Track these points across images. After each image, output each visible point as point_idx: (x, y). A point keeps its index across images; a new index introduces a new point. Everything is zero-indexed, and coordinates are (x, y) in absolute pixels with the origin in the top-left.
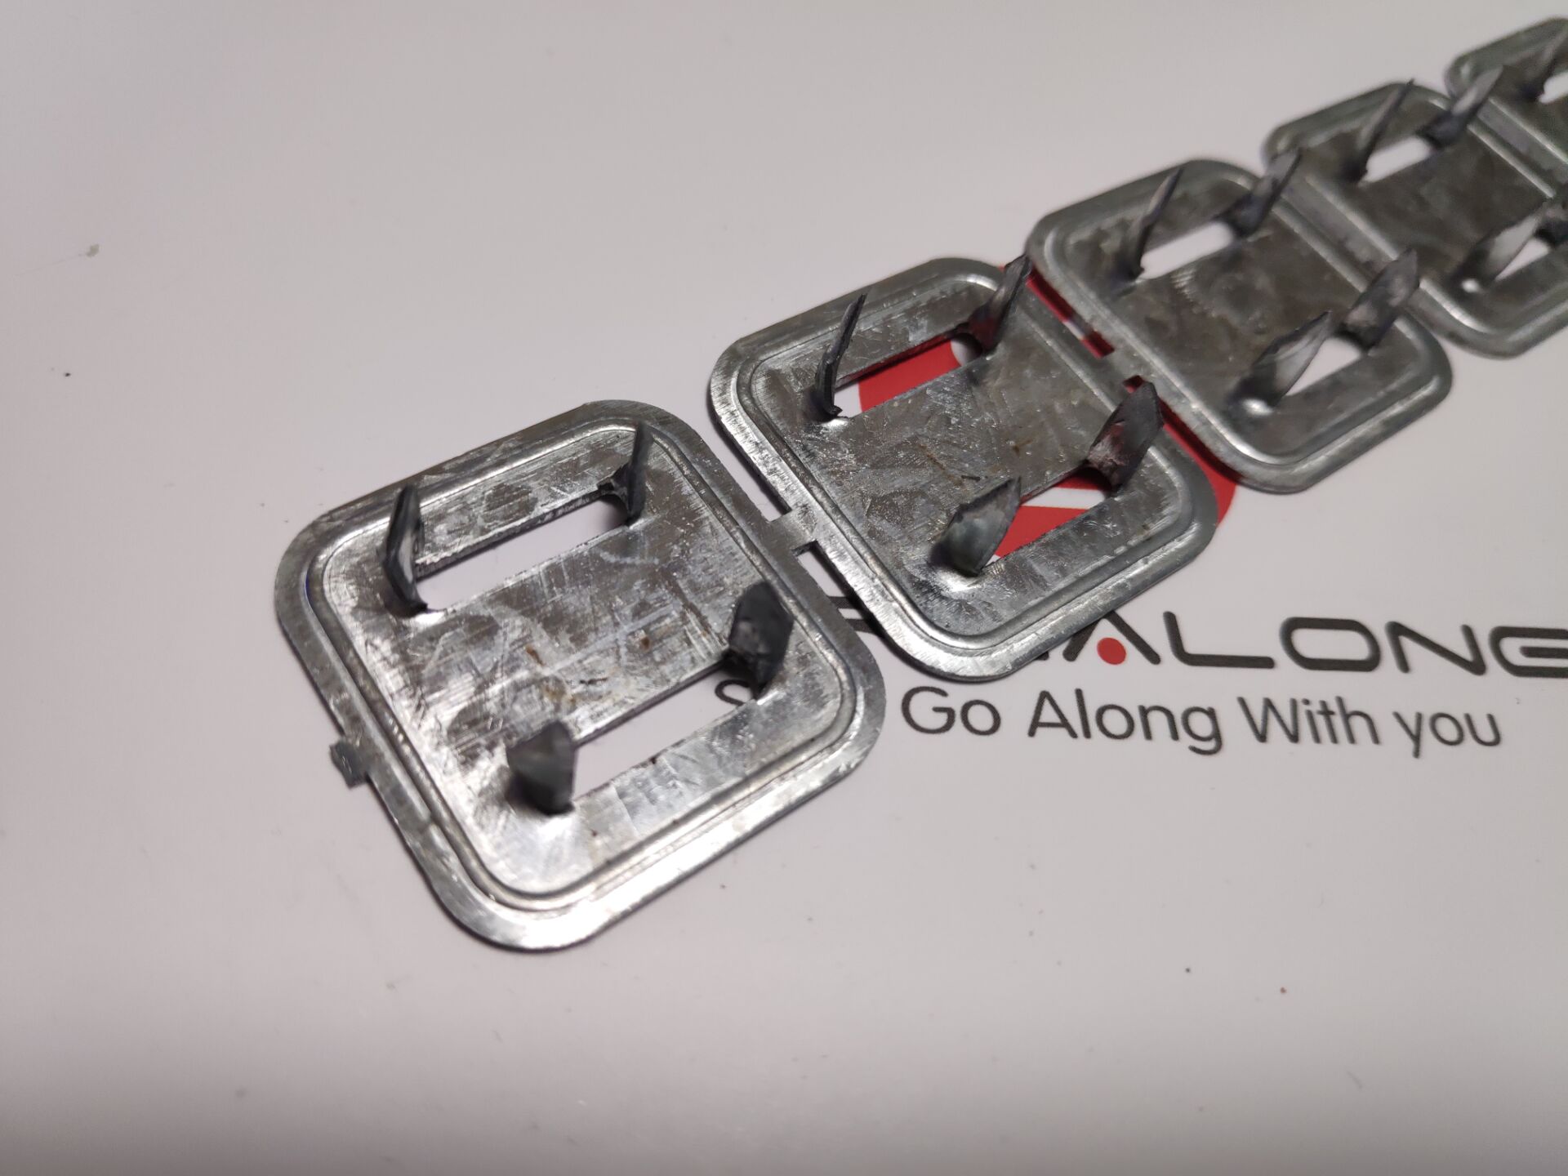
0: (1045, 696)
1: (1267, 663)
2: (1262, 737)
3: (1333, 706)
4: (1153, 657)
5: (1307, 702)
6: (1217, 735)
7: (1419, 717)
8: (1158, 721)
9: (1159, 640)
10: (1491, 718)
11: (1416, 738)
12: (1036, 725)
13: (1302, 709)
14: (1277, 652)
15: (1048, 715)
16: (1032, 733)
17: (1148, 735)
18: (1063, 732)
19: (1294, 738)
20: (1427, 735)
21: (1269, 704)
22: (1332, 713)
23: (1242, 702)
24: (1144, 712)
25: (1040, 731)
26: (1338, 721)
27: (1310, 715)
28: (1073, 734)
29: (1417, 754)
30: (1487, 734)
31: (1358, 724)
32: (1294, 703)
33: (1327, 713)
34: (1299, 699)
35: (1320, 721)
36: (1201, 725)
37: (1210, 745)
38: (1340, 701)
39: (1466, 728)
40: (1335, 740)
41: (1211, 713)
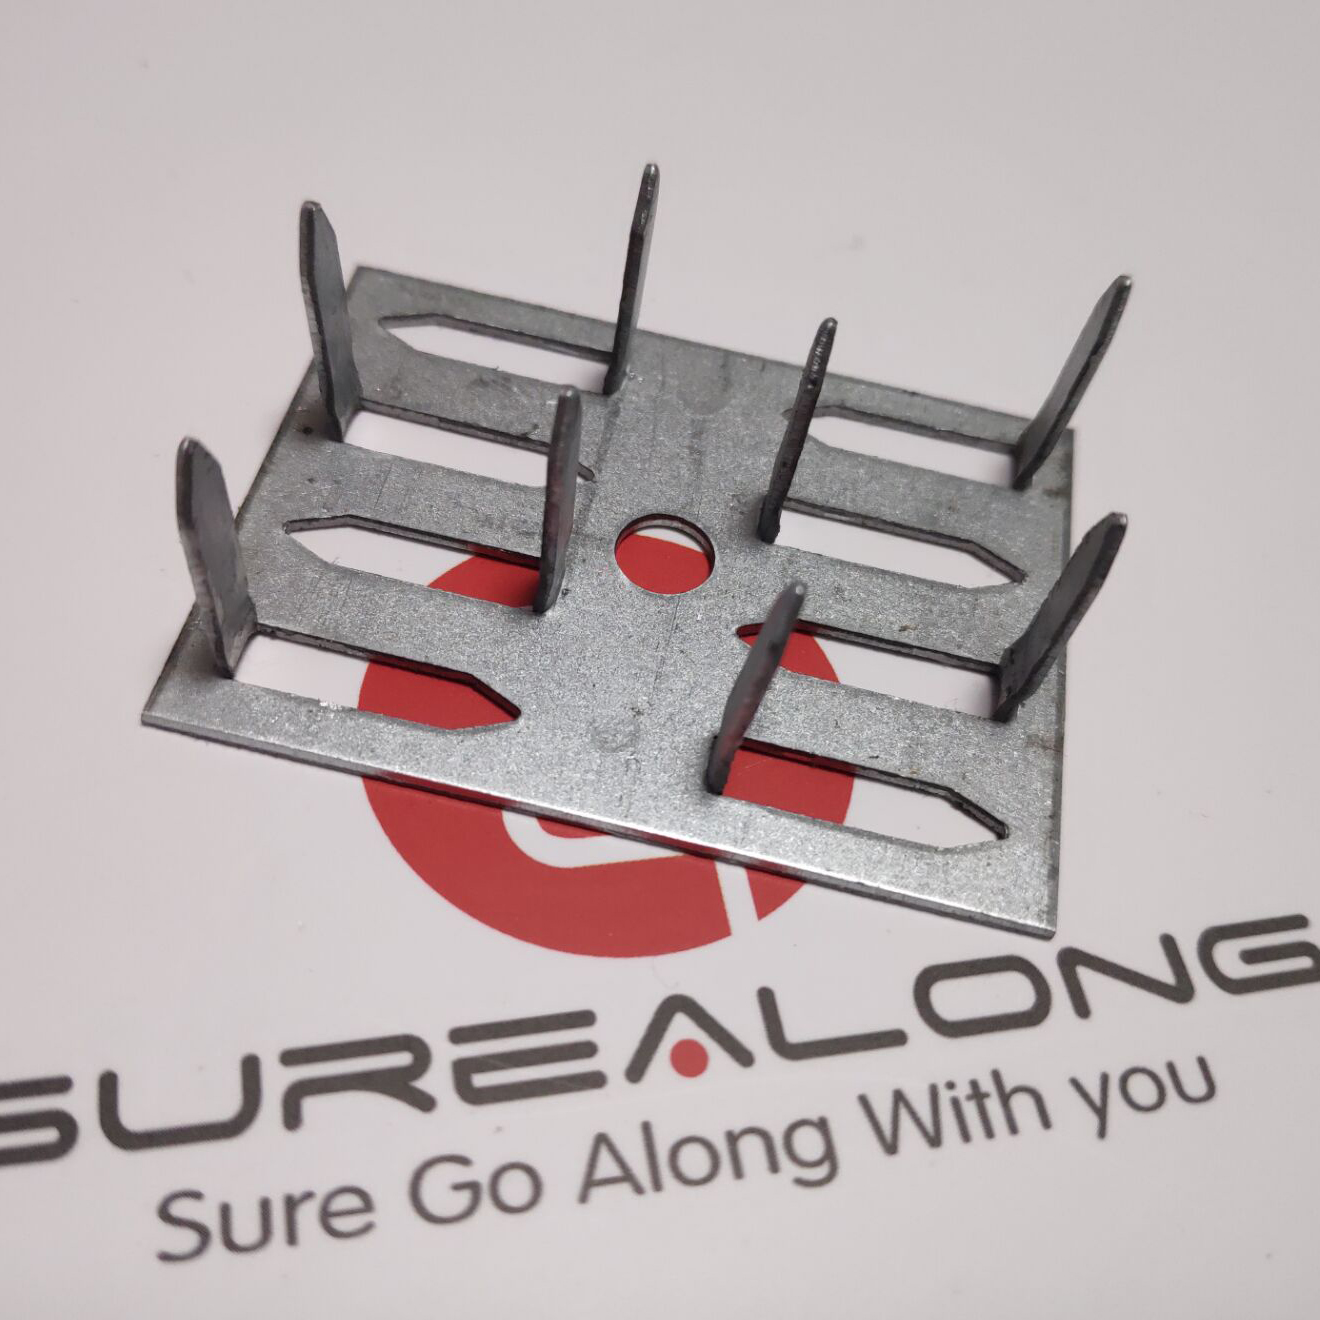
0: (602, 1140)
1: (896, 1038)
2: (891, 1148)
3: (987, 1085)
4: (743, 1057)
5: (951, 1086)
6: (829, 1155)
7: (1105, 1079)
8: (751, 1147)
9: (752, 1031)
10: (1202, 1063)
11: (1101, 1112)
12: (590, 1183)
13: (945, 1096)
14: (908, 1019)
15: (607, 1167)
16: (584, 1198)
17: (738, 1172)
18: (625, 1189)
19: (935, 1140)
20: (1116, 1104)
21: (900, 1098)
22: (987, 1095)
23: (864, 1101)
24: (733, 1139)
25: (597, 1193)
26: (993, 1105)
27: (955, 1103)
28: (639, 1190)
29: (1102, 1132)
30: (1195, 1085)
31: (1022, 1105)
32: (933, 1090)
33: (978, 1095)
34: (941, 1083)
35: (970, 1110)
36: (809, 1144)
37: (821, 1172)
38: (996, 1076)
39: (1168, 1083)
40: (989, 1133)
41: (821, 1125)
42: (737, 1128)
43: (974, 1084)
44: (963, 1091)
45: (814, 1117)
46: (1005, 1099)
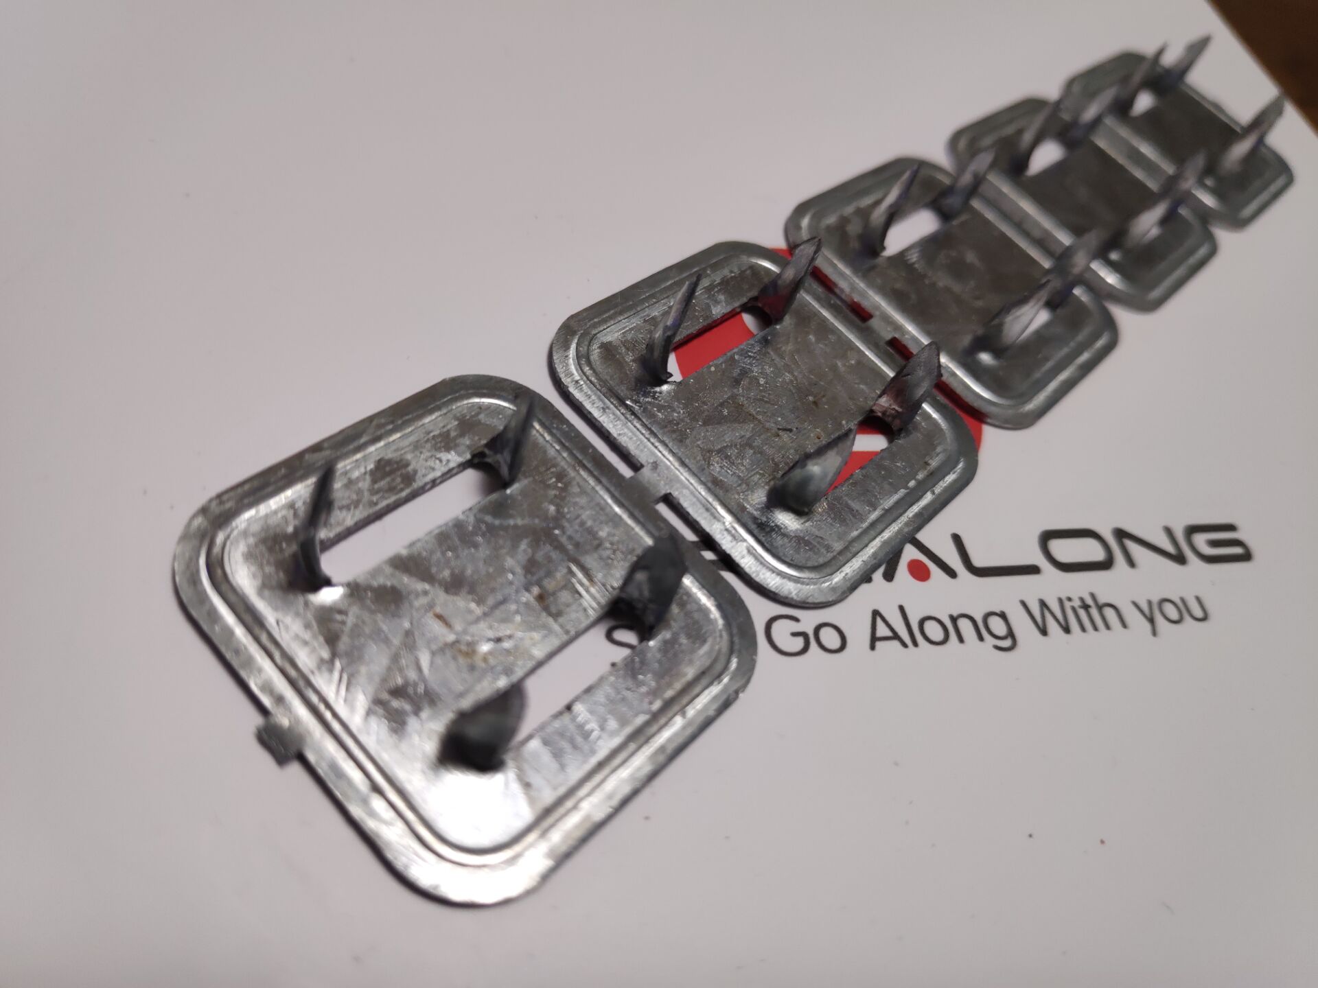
0: (876, 614)
1: (1033, 570)
2: (1044, 632)
3: (1089, 601)
4: (952, 574)
5: (1069, 599)
6: (1011, 634)
7: (1150, 603)
8: (965, 625)
9: (952, 558)
10: (1198, 599)
11: (1151, 620)
12: (874, 640)
13: (1068, 605)
14: (1039, 559)
15: (882, 630)
16: (873, 647)
17: (961, 640)
18: (896, 643)
19: (1067, 630)
20: (1159, 619)
21: (1043, 604)
22: (1089, 606)
23: (1024, 604)
24: (954, 620)
25: (879, 644)
26: (1094, 612)
27: (1074, 609)
28: (905, 645)
29: (1154, 633)
30: (1198, 613)
31: (1110, 614)
32: (1060, 601)
33: (1086, 607)
34: (1064, 597)
35: (1082, 613)
36: (998, 626)
37: (1007, 643)
38: (1093, 596)
39: (1183, 608)
40: (1096, 629)
41: (1003, 616)
42: (955, 614)
43: (1082, 600)
44: (1077, 603)
45: (998, 611)
46: (1100, 608)
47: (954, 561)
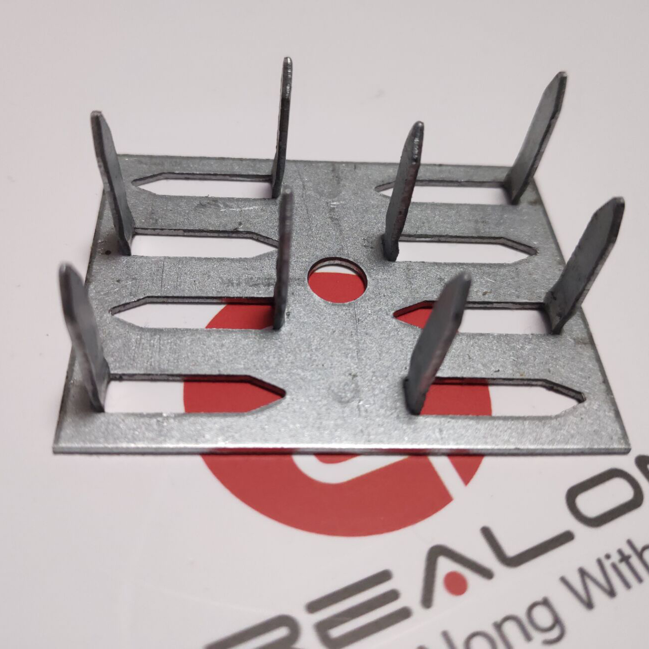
1: (566, 537)
2: (589, 605)
3: (628, 551)
4: (487, 574)
5: (608, 556)
6: (557, 621)
8: (510, 629)
9: (485, 556)
13: (607, 564)
14: (570, 523)
19: (612, 593)
21: (583, 573)
22: (629, 557)
23: (564, 580)
24: (498, 626)
26: (635, 561)
27: (614, 566)
32: (600, 562)
33: (626, 559)
34: (602, 557)
35: (623, 567)
36: (542, 617)
37: (555, 633)
38: (630, 543)
40: (639, 579)
41: (546, 602)
42: (499, 619)
43: (620, 552)
44: (616, 558)
45: (539, 598)
46: (640, 555)
47: (487, 559)
